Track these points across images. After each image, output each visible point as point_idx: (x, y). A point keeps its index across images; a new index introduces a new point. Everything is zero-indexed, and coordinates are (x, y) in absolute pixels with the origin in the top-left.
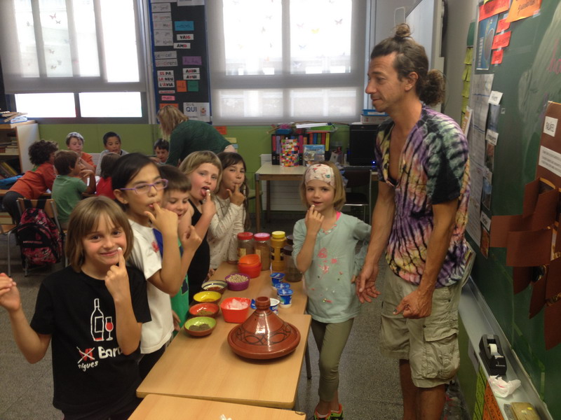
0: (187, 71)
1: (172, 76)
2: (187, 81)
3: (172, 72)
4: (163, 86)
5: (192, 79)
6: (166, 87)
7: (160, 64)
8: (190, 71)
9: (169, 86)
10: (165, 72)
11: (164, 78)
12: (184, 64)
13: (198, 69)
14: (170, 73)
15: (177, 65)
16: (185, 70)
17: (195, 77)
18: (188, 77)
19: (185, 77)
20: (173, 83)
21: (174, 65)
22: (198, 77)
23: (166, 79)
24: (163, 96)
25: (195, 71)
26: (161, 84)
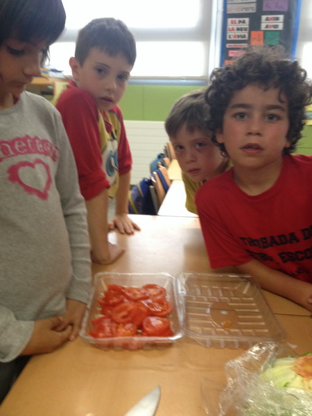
0: (267, 19)
1: (246, 25)
2: (265, 31)
3: (247, 20)
4: (232, 39)
5: (272, 29)
6: (237, 39)
7: (232, 9)
8: (271, 19)
9: (240, 39)
10: (237, 20)
11: (235, 27)
12: (265, 9)
13: (281, 17)
14: (244, 22)
15: (254, 11)
16: (264, 17)
17: (276, 26)
18: (267, 27)
19: (263, 26)
20: (247, 35)
21: (251, 11)
22: (281, 26)
23: (238, 29)
24: (231, 51)
25: (277, 19)
26: (231, 35)
